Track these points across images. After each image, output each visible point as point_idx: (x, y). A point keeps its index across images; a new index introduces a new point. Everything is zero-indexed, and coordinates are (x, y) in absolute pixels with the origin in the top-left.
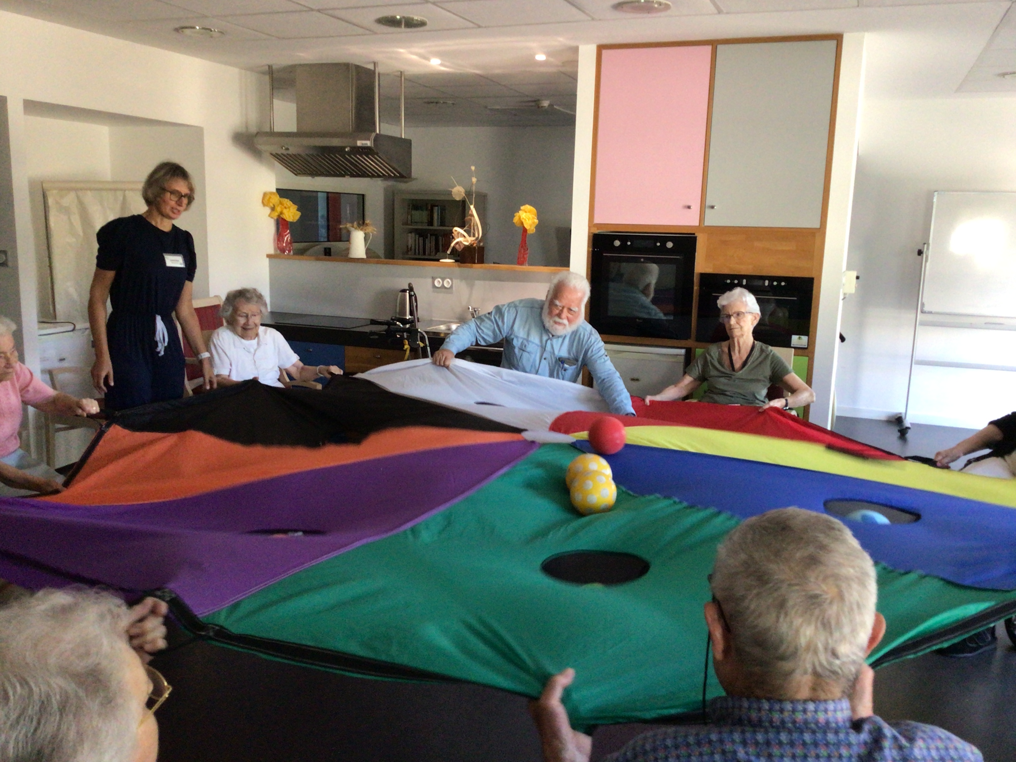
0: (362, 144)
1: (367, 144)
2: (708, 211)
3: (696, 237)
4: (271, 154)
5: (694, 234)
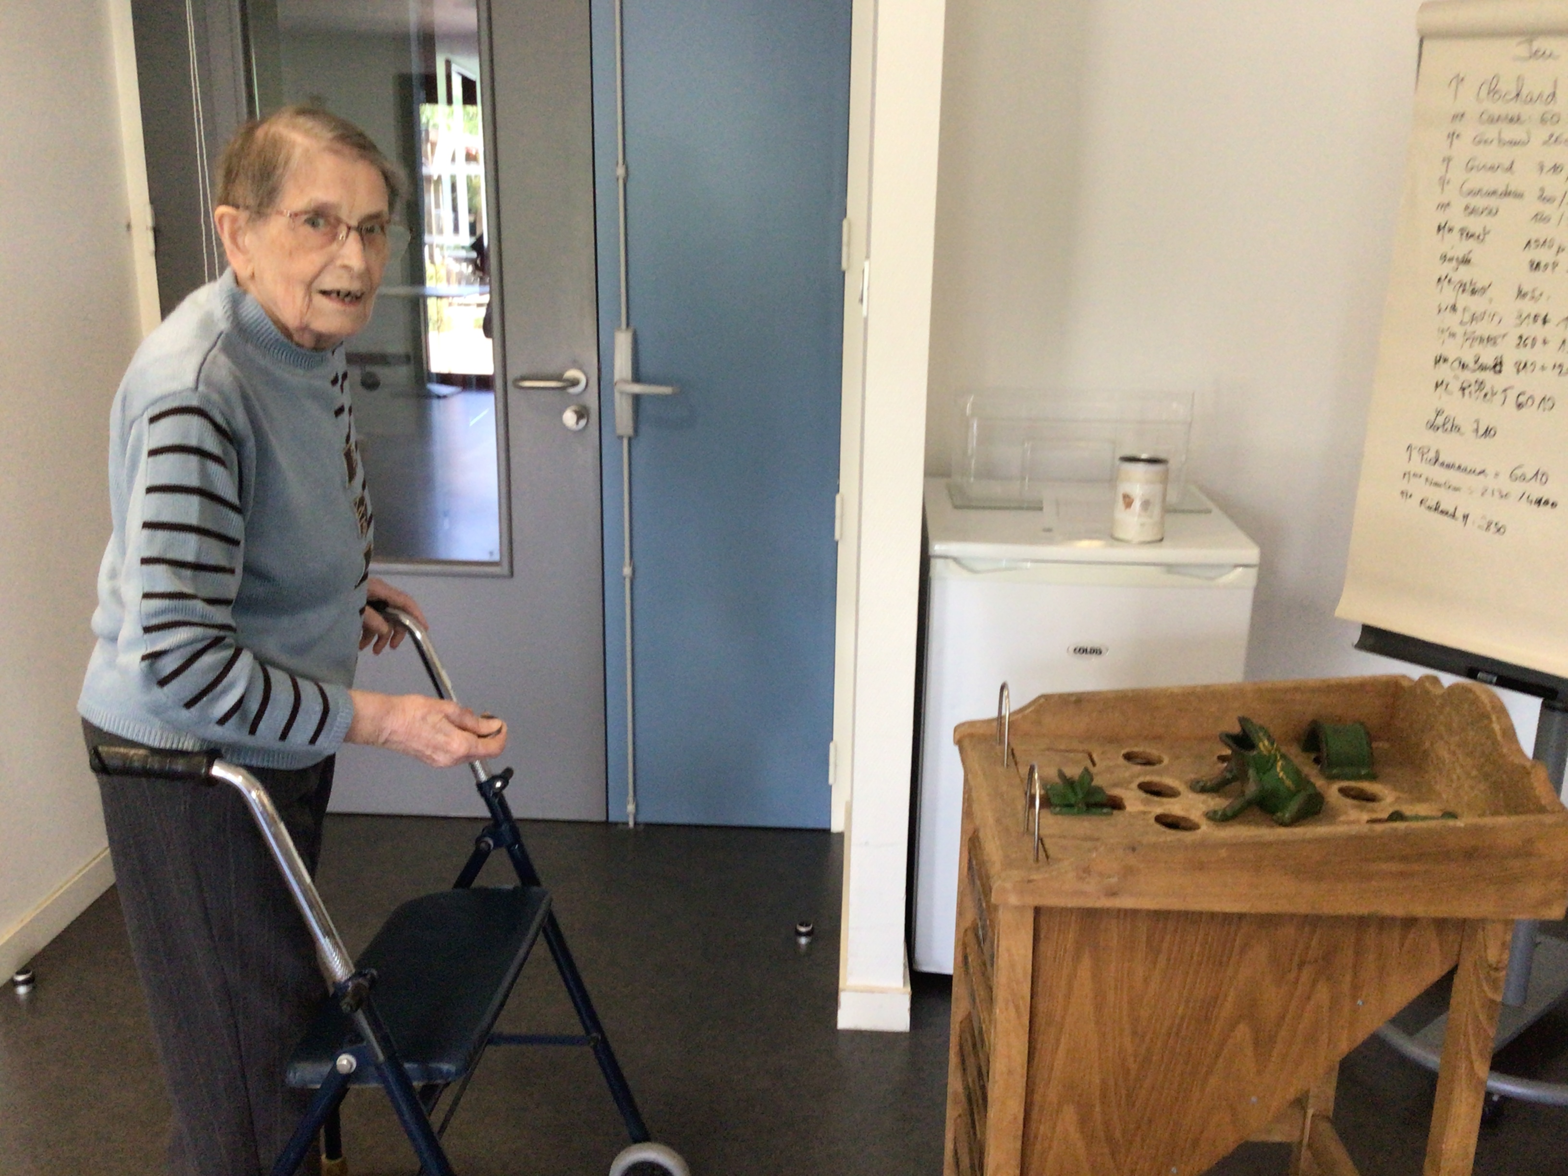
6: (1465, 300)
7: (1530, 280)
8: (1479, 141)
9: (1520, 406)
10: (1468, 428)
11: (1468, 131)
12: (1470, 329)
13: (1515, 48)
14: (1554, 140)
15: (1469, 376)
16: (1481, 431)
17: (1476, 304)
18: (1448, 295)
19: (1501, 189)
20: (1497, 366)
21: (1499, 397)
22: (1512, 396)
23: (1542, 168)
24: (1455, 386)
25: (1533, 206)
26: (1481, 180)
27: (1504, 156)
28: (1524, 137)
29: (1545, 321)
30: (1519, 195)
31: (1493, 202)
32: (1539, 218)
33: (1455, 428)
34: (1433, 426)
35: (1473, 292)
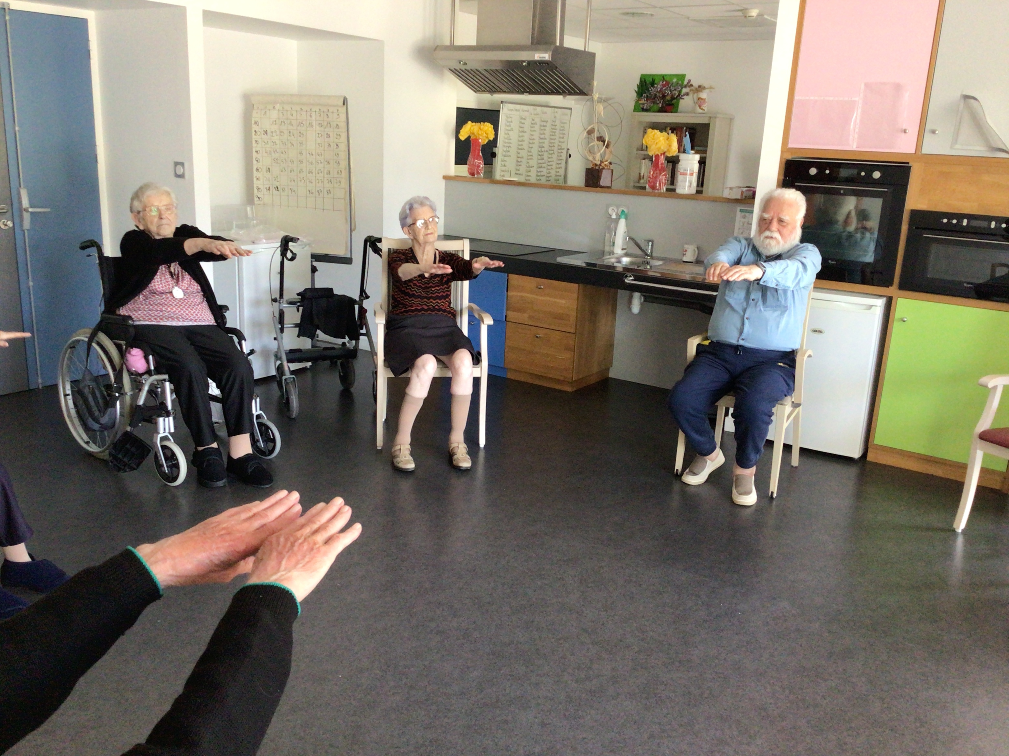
0: (540, 58)
1: (545, 58)
2: (928, 137)
3: (911, 167)
4: (450, 69)
5: (908, 163)
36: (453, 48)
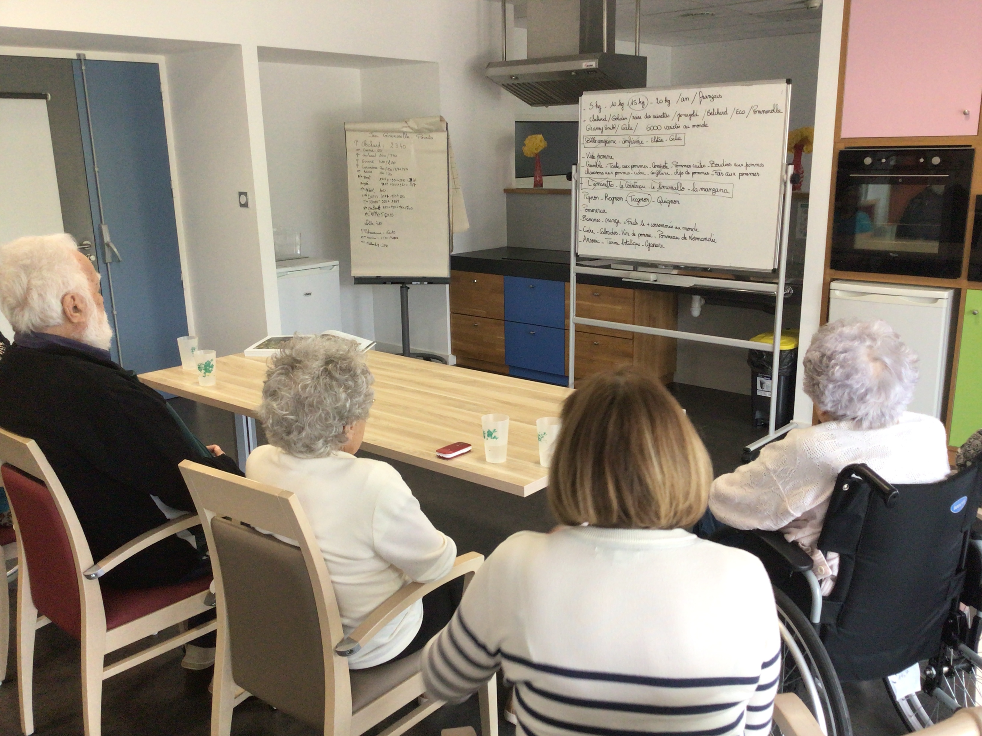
0: (587, 66)
1: (592, 66)
3: (975, 150)
4: (503, 85)
5: (970, 146)
6: (368, 193)
7: (383, 188)
8: (364, 156)
9: (386, 217)
10: (375, 223)
11: (361, 154)
12: (371, 199)
13: (368, 134)
14: (381, 155)
15: (373, 211)
16: (378, 223)
17: (371, 194)
18: (364, 192)
19: (372, 167)
20: (379, 208)
21: (381, 215)
22: (383, 214)
23: (380, 162)
24: (370, 214)
25: (379, 170)
26: (366, 165)
27: (371, 159)
28: (374, 155)
29: (388, 196)
30: (376, 168)
31: (370, 170)
32: (382, 173)
33: (372, 224)
34: (366, 224)
35: (370, 191)
36: (506, 63)
